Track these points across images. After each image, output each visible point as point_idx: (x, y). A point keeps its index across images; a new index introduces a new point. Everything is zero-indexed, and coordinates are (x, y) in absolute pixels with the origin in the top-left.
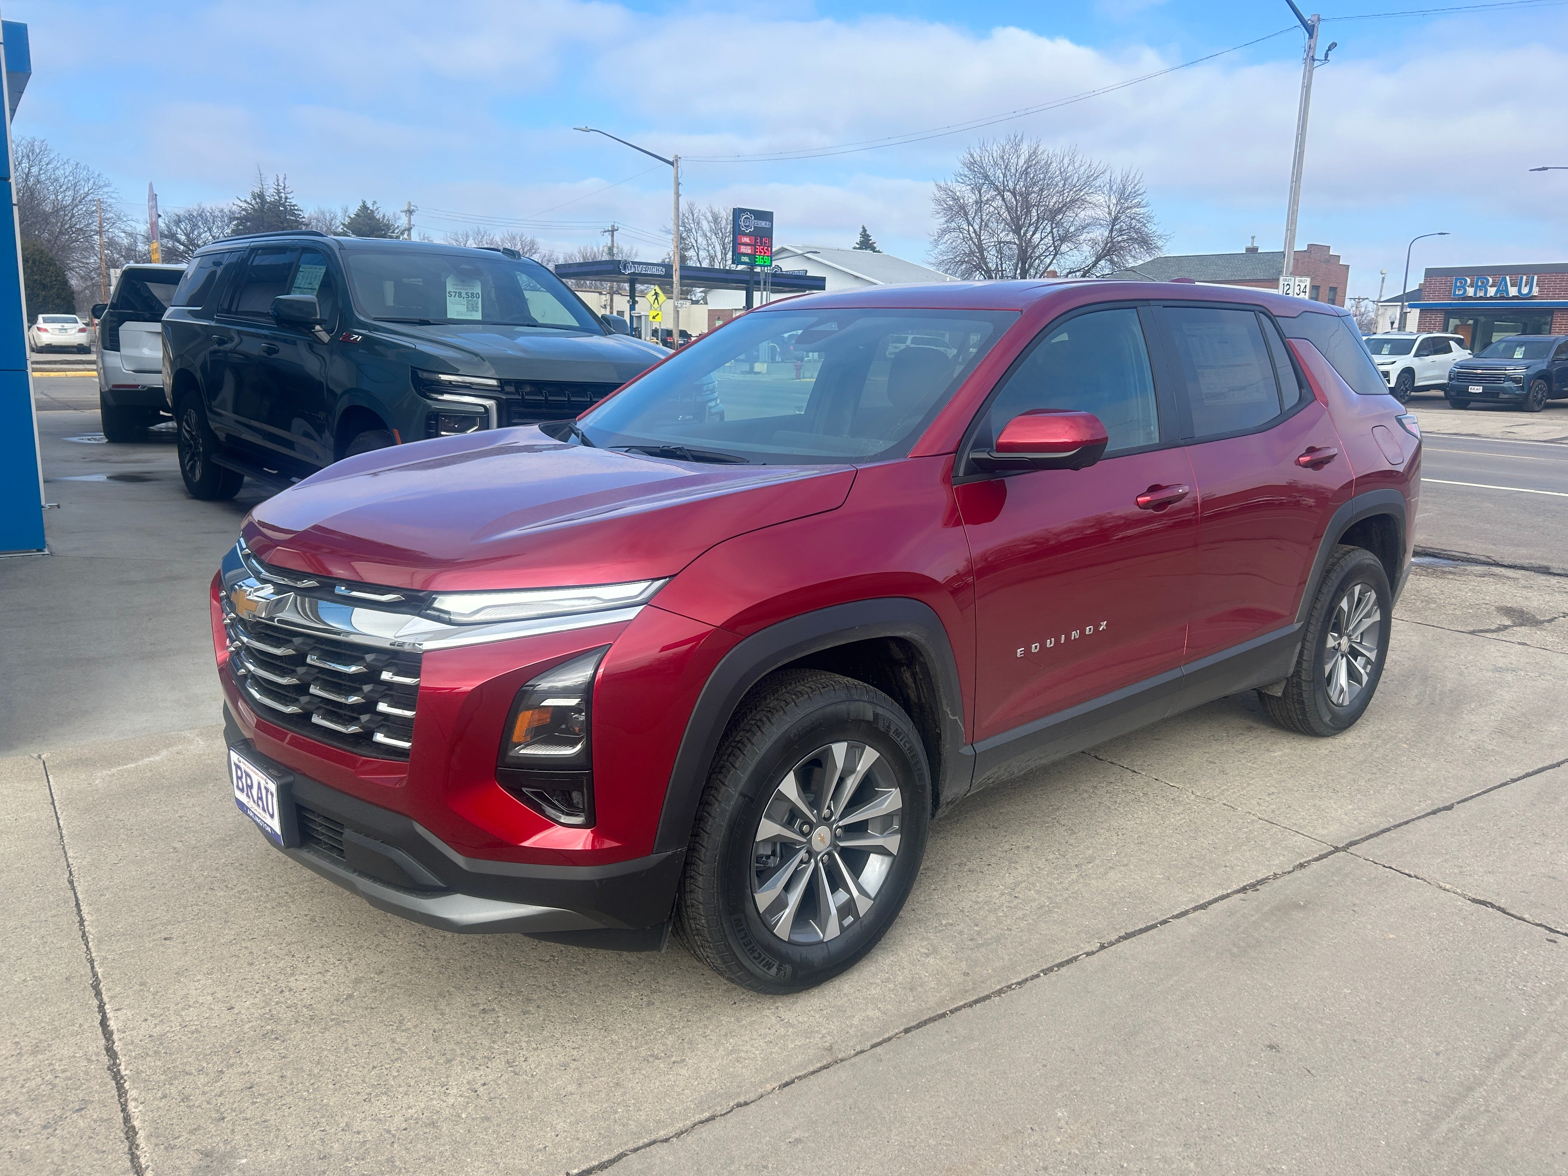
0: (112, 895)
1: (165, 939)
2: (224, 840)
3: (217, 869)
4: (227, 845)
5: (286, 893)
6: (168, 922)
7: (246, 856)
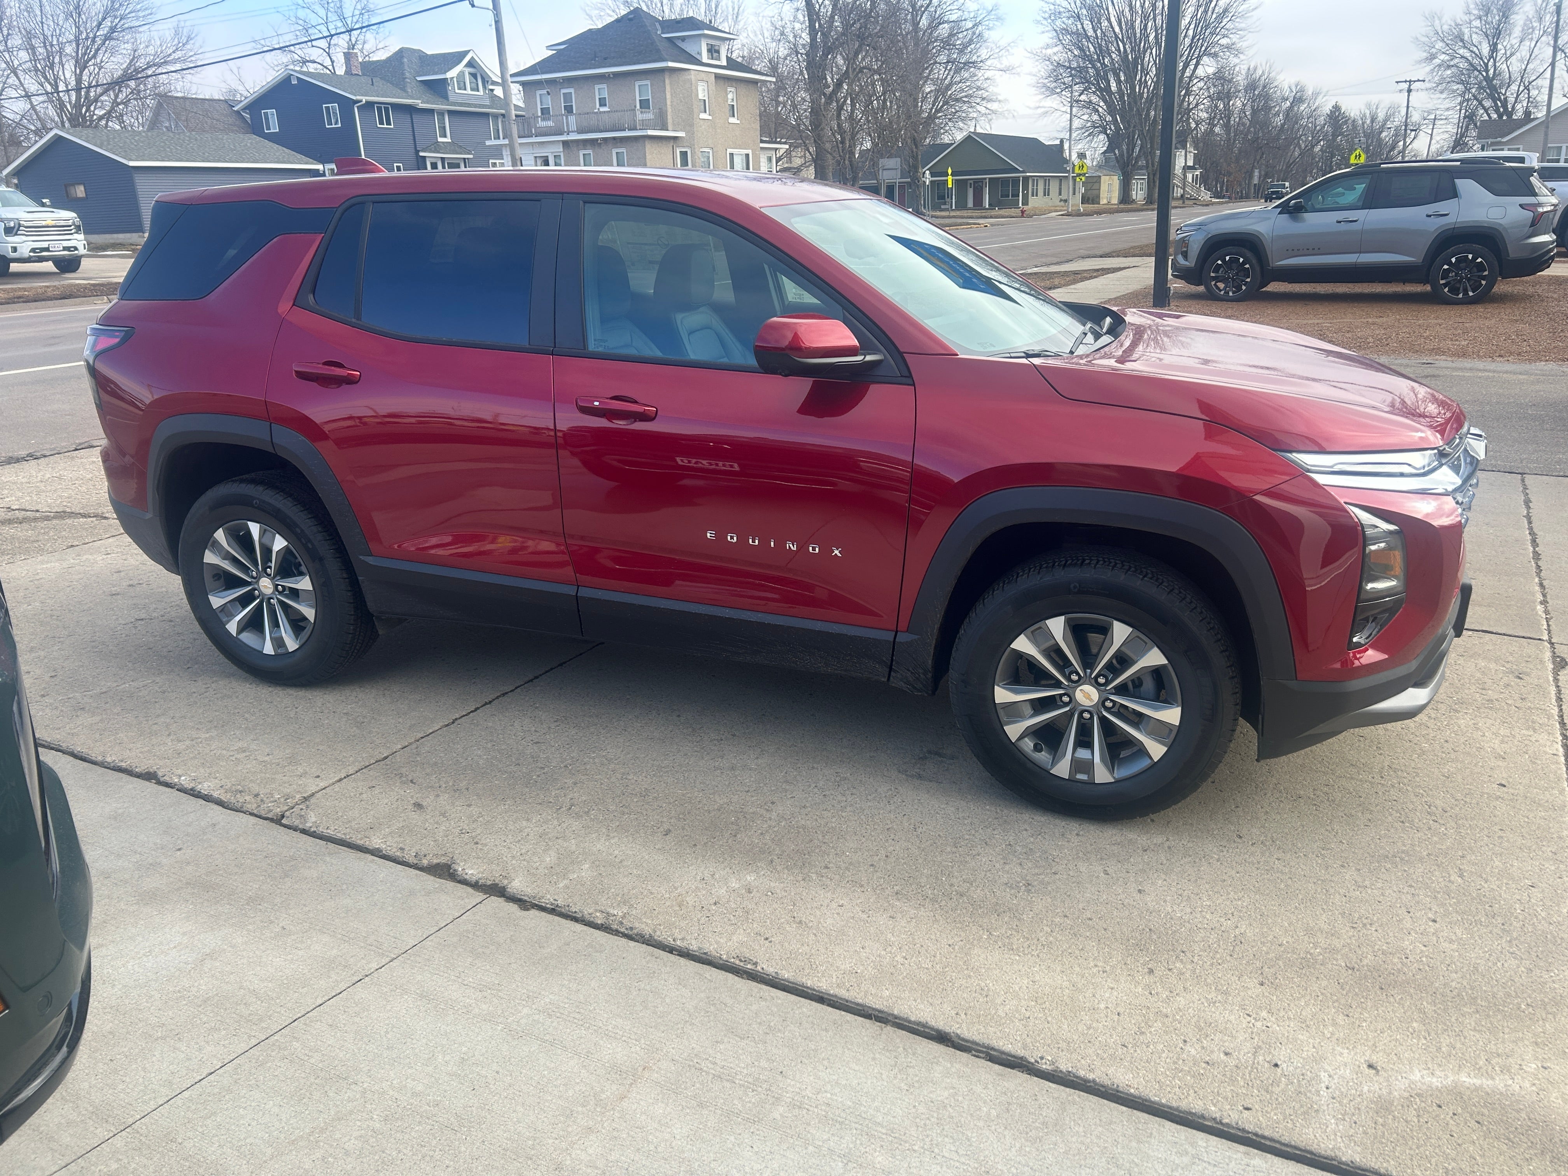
0: (1544, 849)
1: (1505, 786)
2: (1402, 859)
3: (1430, 829)
4: (1403, 852)
5: (1382, 777)
6: (1498, 798)
7: (1392, 830)
